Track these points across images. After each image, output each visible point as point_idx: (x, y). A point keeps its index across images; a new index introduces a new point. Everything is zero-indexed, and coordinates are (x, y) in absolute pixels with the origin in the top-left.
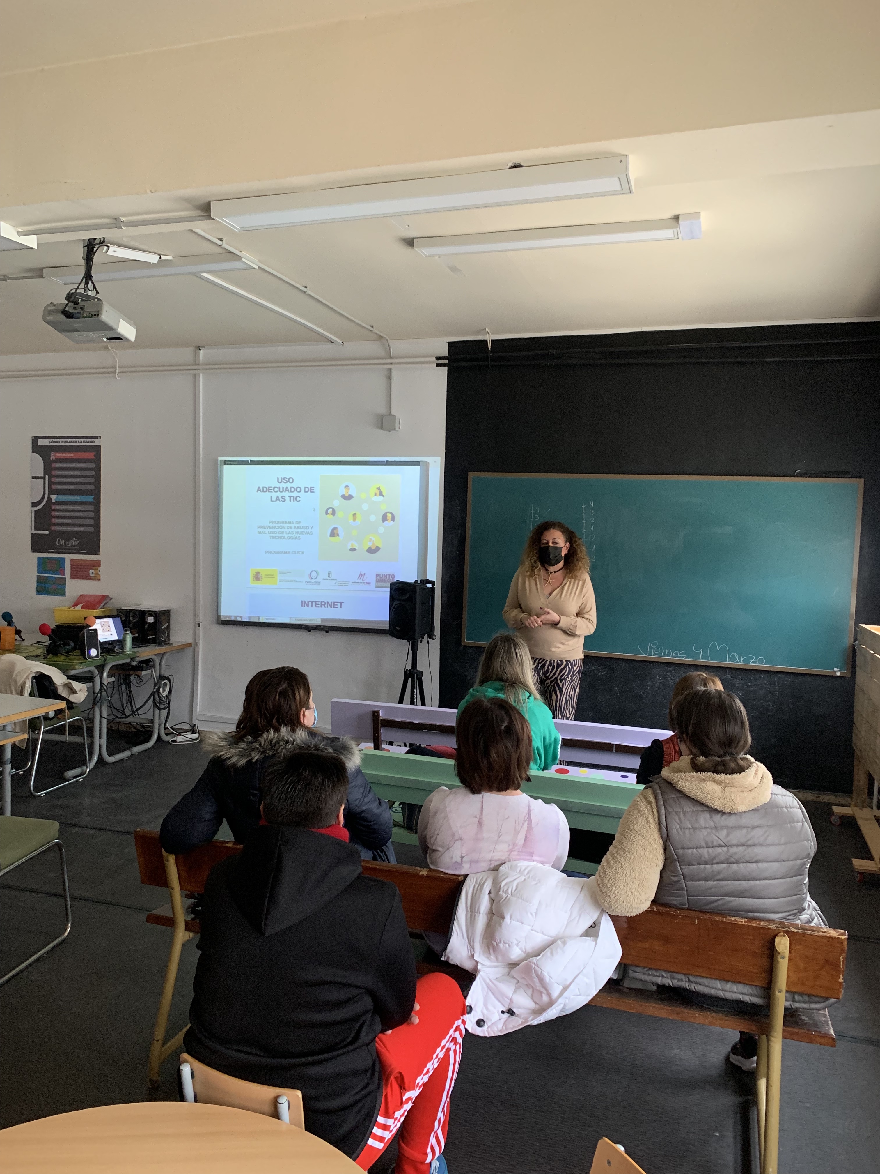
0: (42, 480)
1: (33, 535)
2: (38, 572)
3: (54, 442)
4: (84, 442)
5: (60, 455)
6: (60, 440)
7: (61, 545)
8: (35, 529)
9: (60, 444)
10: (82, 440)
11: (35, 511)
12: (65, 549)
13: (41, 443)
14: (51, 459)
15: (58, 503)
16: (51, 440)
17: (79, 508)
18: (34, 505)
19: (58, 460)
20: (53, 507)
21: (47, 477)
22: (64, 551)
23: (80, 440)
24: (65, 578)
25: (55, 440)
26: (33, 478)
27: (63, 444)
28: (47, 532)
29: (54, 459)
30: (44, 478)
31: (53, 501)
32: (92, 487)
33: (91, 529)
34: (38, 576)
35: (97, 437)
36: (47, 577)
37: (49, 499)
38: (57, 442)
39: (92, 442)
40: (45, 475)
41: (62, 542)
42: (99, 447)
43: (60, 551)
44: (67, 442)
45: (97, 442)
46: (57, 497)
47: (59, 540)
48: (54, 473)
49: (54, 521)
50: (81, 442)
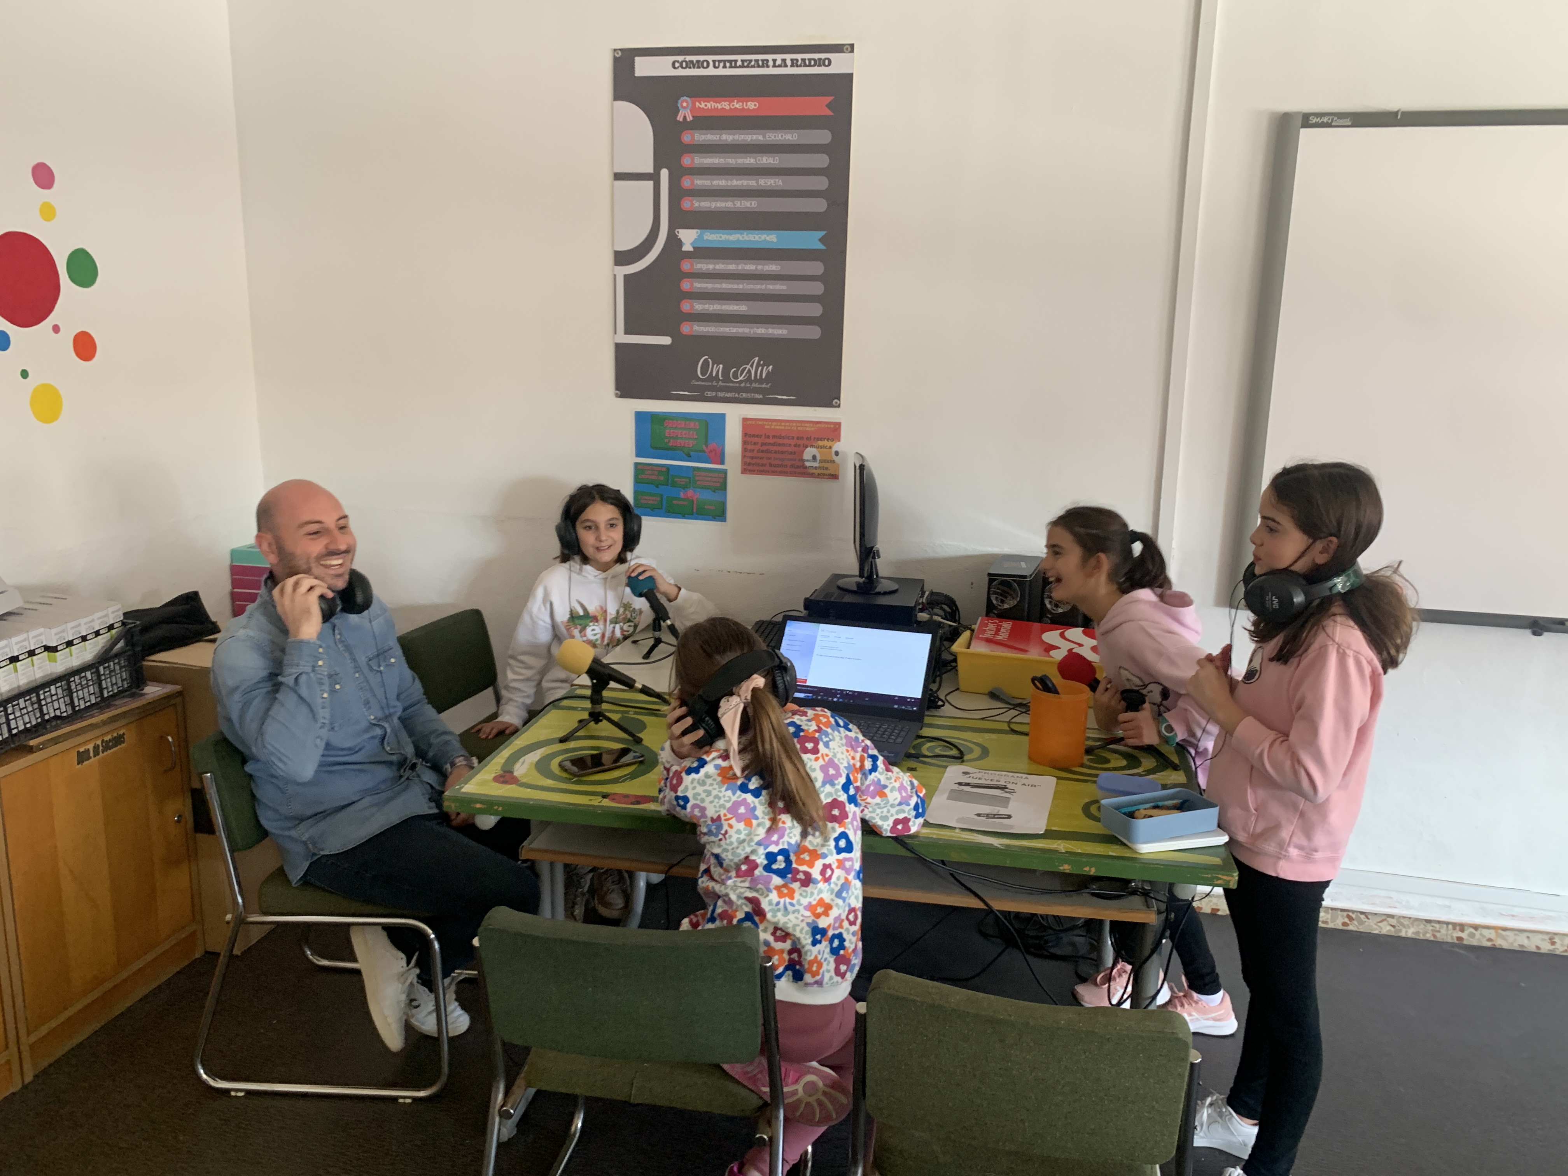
0: (651, 183)
1: (620, 348)
2: (638, 455)
3: (690, 65)
4: (794, 63)
5: (707, 105)
6: (710, 58)
7: (711, 378)
8: (627, 332)
9: (711, 71)
10: (788, 57)
11: (627, 277)
12: (722, 389)
13: (644, 67)
14: (680, 118)
15: (701, 253)
16: (680, 58)
17: (772, 267)
18: (622, 258)
19: (704, 122)
20: (686, 266)
21: (664, 173)
22: (720, 394)
23: (779, 57)
24: (725, 472)
25: (694, 58)
26: (618, 176)
27: (721, 72)
28: (666, 340)
29: (690, 118)
30: (654, 177)
31: (687, 247)
32: (819, 205)
33: (813, 333)
34: (637, 465)
35: (837, 48)
36: (668, 467)
37: (673, 241)
38: (699, 65)
39: (820, 63)
40: (657, 167)
41: (717, 369)
42: (847, 79)
43: (709, 394)
44: (733, 64)
45: (838, 64)
46: (700, 237)
47: (706, 363)
48: (686, 161)
49: (686, 306)
50: (784, 63)
